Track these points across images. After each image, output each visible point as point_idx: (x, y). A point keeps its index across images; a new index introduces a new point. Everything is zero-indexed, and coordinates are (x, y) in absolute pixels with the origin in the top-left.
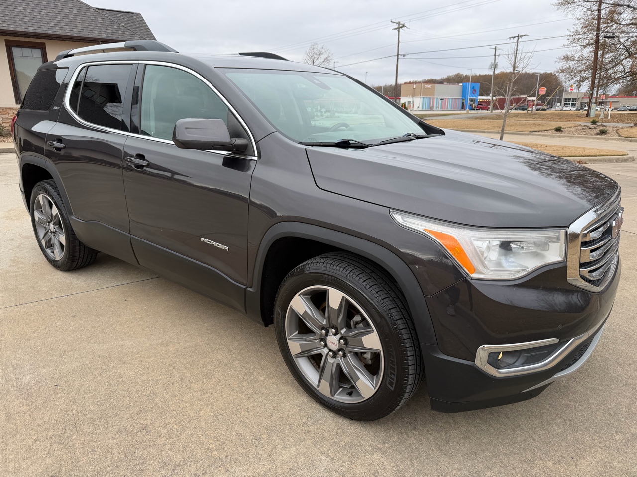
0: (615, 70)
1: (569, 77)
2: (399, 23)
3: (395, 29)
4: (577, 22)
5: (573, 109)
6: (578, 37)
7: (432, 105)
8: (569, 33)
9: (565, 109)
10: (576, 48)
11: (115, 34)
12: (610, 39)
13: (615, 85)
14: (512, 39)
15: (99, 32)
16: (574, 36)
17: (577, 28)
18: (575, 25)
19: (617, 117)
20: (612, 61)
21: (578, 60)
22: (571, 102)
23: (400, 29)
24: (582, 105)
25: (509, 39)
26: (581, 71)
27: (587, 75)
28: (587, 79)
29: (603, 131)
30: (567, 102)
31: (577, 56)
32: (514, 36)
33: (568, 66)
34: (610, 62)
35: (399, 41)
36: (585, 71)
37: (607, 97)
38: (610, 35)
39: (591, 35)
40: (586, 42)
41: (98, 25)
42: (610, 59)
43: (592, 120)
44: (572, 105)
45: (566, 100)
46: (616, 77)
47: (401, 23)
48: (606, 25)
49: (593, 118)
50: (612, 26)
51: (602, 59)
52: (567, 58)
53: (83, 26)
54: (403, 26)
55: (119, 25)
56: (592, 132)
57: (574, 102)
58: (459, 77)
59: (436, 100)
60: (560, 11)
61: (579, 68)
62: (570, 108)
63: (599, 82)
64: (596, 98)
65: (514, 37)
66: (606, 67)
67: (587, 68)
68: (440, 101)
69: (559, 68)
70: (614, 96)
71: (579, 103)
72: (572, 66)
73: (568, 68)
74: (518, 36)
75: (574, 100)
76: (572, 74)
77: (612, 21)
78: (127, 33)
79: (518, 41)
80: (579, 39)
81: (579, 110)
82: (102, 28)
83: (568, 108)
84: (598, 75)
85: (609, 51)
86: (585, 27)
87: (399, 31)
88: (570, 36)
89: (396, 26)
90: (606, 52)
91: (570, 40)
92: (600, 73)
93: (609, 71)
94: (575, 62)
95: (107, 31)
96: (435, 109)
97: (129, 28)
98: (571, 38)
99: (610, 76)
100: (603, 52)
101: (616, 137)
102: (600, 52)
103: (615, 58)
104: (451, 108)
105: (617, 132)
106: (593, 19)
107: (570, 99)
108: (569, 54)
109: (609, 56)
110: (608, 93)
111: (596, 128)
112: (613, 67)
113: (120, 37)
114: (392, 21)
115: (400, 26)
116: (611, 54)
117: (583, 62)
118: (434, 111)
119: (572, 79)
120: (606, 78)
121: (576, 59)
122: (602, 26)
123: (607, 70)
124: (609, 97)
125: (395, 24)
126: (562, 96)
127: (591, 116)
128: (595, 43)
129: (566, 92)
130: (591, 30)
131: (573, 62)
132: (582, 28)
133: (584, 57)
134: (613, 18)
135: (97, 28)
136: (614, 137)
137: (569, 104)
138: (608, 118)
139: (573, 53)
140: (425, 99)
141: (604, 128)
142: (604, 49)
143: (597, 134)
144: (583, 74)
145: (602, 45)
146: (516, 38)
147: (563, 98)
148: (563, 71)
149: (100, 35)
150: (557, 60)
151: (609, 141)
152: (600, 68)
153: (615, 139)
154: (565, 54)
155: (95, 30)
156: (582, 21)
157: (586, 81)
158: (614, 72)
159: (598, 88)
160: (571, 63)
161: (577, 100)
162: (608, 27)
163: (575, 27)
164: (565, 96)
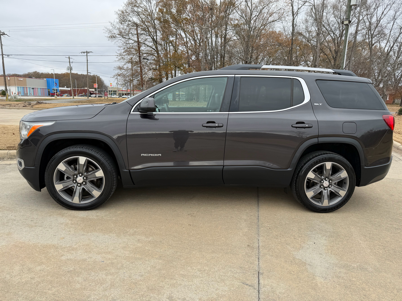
4: (119, 48)
7: (26, 92)
8: (117, 54)
9: (113, 96)
14: (83, 53)
22: (113, 93)
24: (119, 94)
25: (81, 53)
30: (111, 93)
45: (110, 91)
54: (4, 34)
57: (115, 93)
58: (37, 74)
59: (28, 89)
60: (110, 41)
65: (84, 52)
68: (32, 90)
74: (87, 52)
75: (114, 91)
81: (119, 97)
83: (114, 96)
88: (118, 56)
96: (29, 95)
104: (41, 95)
107: (112, 91)
118: (28, 96)
140: (20, 88)
147: (108, 90)
150: (114, 68)
156: (123, 48)
163: (119, 51)
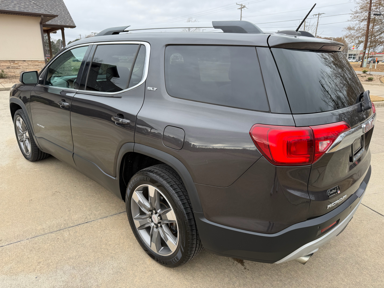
0: (381, 36)
1: (350, 41)
2: (241, 5)
3: (239, 9)
4: (357, 5)
5: (354, 61)
6: (357, 15)
10: (355, 22)
11: (26, 8)
12: (378, 16)
13: (380, 46)
14: (315, 16)
15: (14, 6)
16: (355, 14)
17: (357, 9)
18: (355, 7)
19: (381, 68)
20: (379, 30)
21: (356, 30)
22: (353, 56)
23: (242, 9)
24: (360, 58)
26: (358, 37)
27: (362, 40)
28: (362, 42)
29: (370, 79)
30: (350, 56)
31: (357, 27)
32: (316, 14)
33: (350, 34)
34: (377, 31)
35: (241, 16)
36: (361, 37)
37: (376, 53)
38: (379, 13)
39: (366, 14)
40: (363, 18)
41: (14, 2)
42: (378, 29)
43: (364, 70)
44: (354, 58)
45: (350, 55)
46: (381, 41)
47: (243, 5)
48: (375, 7)
49: (365, 68)
50: (379, 8)
51: (373, 29)
52: (350, 29)
53: (2, 2)
54: (244, 7)
55: (30, 2)
56: (363, 80)
57: (355, 56)
61: (358, 35)
62: (352, 60)
63: (370, 45)
64: (368, 54)
66: (375, 34)
67: (363, 35)
69: (344, 35)
70: (380, 53)
71: (358, 57)
72: (352, 34)
73: (350, 35)
75: (355, 55)
76: (352, 39)
77: (380, 5)
78: (36, 8)
79: (319, 17)
80: (358, 16)
81: (358, 61)
82: (16, 4)
83: (350, 60)
84: (370, 40)
85: (378, 24)
86: (362, 9)
87: (241, 10)
89: (240, 7)
90: (376, 25)
91: (352, 17)
92: (371, 38)
93: (377, 37)
94: (355, 31)
95: (20, 6)
97: (38, 4)
98: (353, 15)
99: (377, 41)
100: (374, 25)
101: (379, 83)
102: (371, 25)
103: (381, 29)
105: (380, 80)
106: (367, 3)
107: (352, 54)
108: (351, 26)
109: (377, 27)
110: (376, 51)
111: (365, 77)
112: (380, 34)
113: (29, 10)
114: (237, 3)
115: (242, 7)
116: (378, 26)
117: (360, 31)
119: (353, 42)
120: (375, 41)
121: (356, 29)
122: (373, 8)
123: (375, 36)
124: (377, 54)
125: (239, 5)
126: (347, 52)
127: (364, 67)
128: (368, 18)
129: (349, 50)
130: (366, 10)
131: (353, 31)
132: (360, 9)
133: (361, 28)
134: (381, 3)
135: (13, 4)
136: (378, 83)
137: (351, 58)
138: (374, 68)
139: (354, 25)
141: (371, 76)
142: (374, 23)
143: (366, 81)
144: (361, 39)
145: (372, 20)
146: (318, 15)
147: (348, 54)
148: (347, 37)
149: (14, 8)
150: (343, 29)
151: (374, 86)
152: (371, 35)
153: (378, 85)
154: (348, 26)
155: (11, 5)
156: (360, 4)
157: (362, 44)
158: (380, 38)
159: (370, 48)
160: (352, 32)
161: (356, 55)
162: (377, 8)
163: (356, 8)
164: (349, 52)
